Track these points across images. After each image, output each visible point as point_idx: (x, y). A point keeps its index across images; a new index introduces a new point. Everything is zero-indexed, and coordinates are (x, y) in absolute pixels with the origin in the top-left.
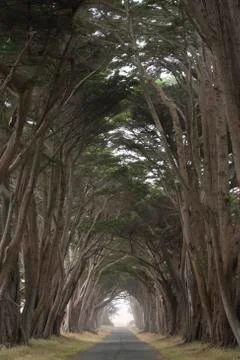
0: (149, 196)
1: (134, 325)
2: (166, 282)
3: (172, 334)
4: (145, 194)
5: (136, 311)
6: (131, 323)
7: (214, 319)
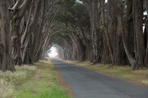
0: (75, 5)
1: (58, 57)
2: (80, 40)
3: (83, 60)
4: (74, 4)
5: (59, 52)
6: (56, 56)
7: (114, 54)
